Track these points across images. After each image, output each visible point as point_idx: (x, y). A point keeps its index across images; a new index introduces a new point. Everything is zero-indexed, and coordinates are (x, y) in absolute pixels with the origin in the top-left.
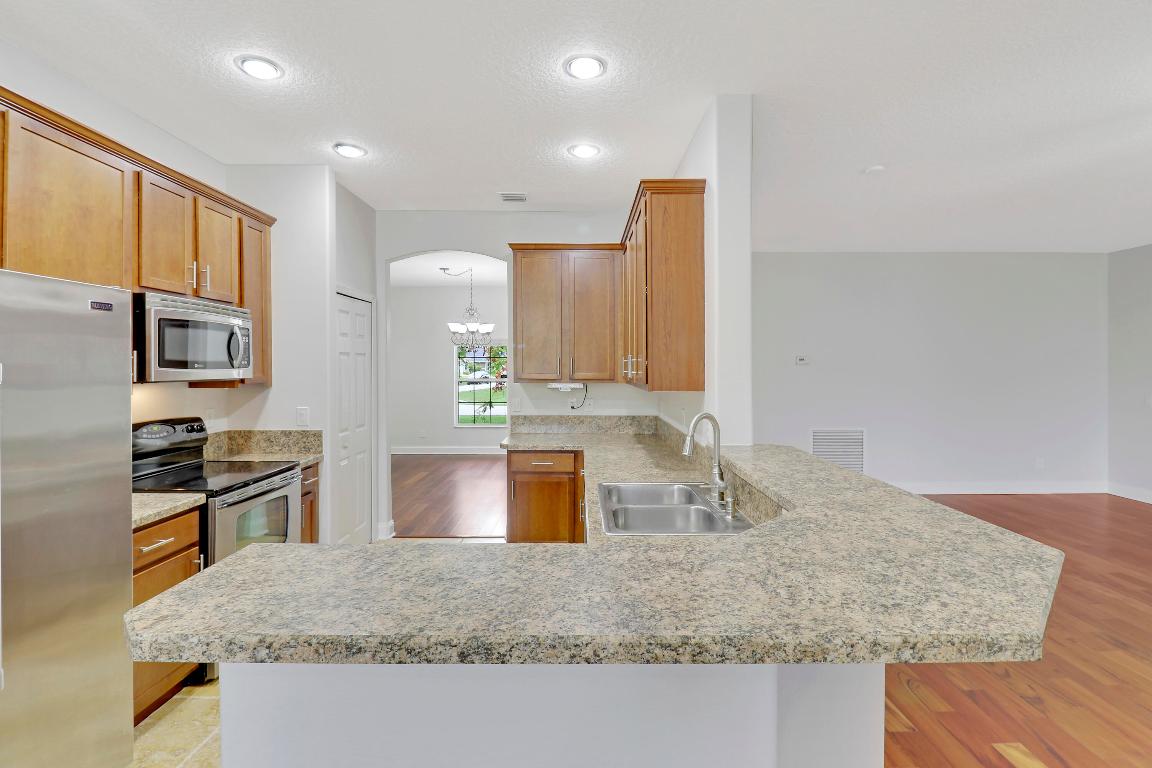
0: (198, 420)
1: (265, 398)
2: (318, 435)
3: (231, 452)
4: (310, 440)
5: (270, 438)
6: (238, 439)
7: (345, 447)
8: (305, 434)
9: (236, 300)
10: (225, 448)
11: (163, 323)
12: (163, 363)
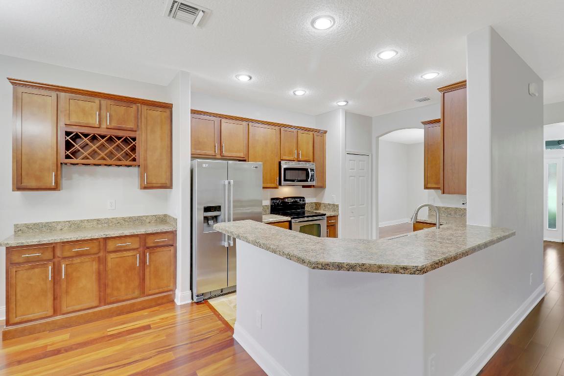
0: (304, 198)
1: (324, 192)
2: (337, 206)
3: (316, 209)
4: (335, 207)
5: (325, 205)
6: (318, 205)
7: (352, 212)
8: (334, 205)
9: (311, 160)
10: (314, 208)
11: (285, 169)
12: (285, 180)
